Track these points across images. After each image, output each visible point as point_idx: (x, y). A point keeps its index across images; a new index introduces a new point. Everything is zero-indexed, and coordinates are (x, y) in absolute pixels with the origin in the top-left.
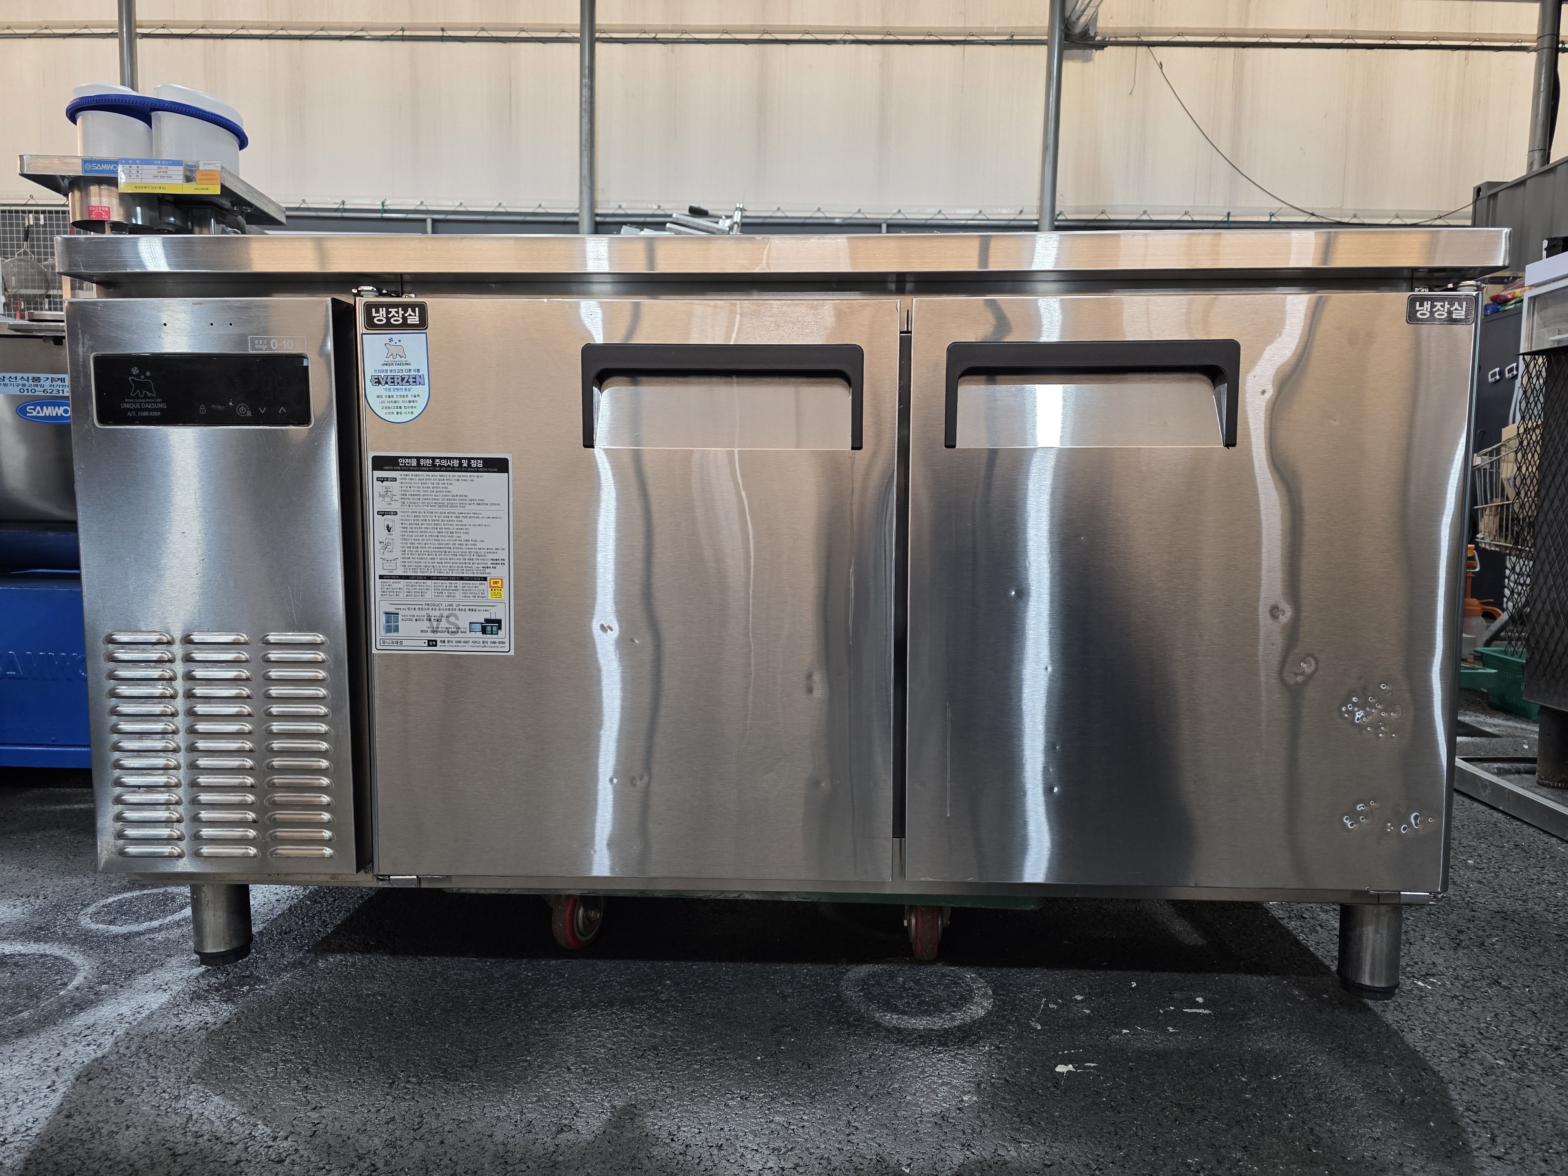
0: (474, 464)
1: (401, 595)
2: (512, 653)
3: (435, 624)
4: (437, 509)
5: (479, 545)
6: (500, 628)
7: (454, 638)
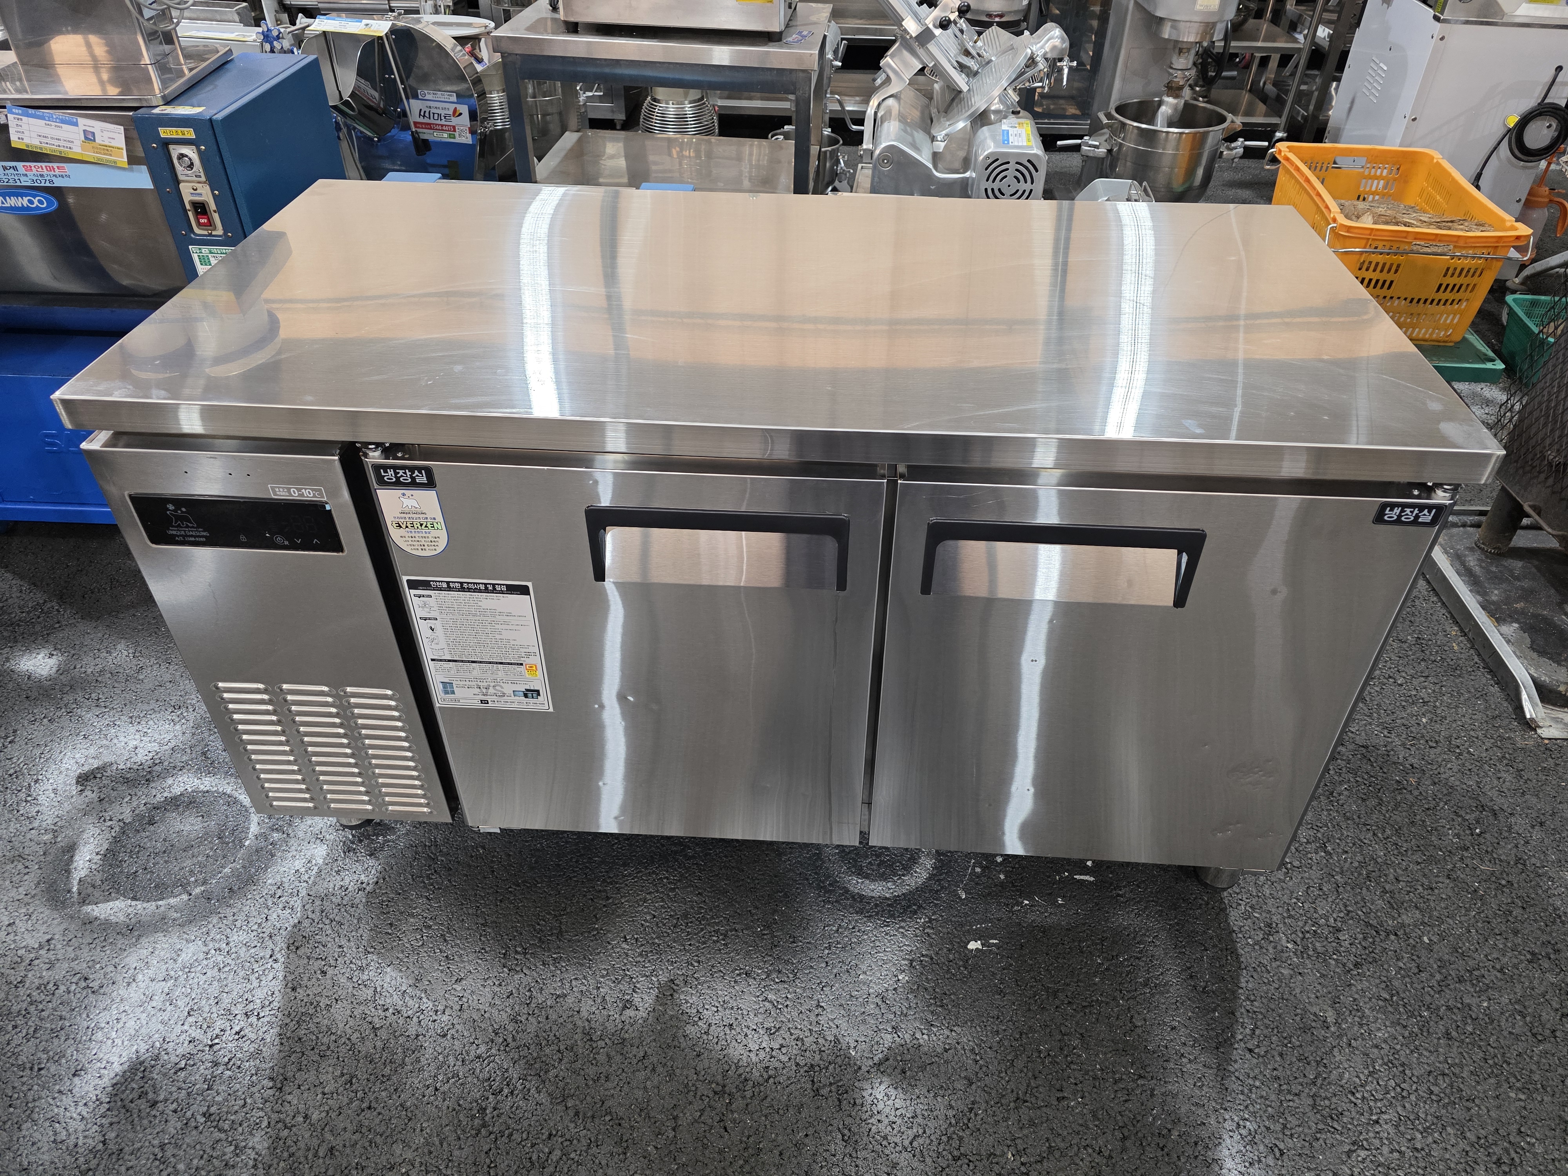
0: (498, 588)
1: (452, 672)
2: (551, 710)
3: (484, 691)
4: (470, 617)
5: (512, 642)
6: (539, 694)
7: (503, 699)
